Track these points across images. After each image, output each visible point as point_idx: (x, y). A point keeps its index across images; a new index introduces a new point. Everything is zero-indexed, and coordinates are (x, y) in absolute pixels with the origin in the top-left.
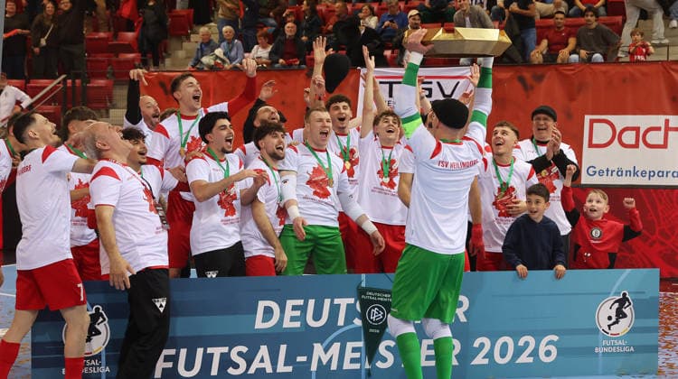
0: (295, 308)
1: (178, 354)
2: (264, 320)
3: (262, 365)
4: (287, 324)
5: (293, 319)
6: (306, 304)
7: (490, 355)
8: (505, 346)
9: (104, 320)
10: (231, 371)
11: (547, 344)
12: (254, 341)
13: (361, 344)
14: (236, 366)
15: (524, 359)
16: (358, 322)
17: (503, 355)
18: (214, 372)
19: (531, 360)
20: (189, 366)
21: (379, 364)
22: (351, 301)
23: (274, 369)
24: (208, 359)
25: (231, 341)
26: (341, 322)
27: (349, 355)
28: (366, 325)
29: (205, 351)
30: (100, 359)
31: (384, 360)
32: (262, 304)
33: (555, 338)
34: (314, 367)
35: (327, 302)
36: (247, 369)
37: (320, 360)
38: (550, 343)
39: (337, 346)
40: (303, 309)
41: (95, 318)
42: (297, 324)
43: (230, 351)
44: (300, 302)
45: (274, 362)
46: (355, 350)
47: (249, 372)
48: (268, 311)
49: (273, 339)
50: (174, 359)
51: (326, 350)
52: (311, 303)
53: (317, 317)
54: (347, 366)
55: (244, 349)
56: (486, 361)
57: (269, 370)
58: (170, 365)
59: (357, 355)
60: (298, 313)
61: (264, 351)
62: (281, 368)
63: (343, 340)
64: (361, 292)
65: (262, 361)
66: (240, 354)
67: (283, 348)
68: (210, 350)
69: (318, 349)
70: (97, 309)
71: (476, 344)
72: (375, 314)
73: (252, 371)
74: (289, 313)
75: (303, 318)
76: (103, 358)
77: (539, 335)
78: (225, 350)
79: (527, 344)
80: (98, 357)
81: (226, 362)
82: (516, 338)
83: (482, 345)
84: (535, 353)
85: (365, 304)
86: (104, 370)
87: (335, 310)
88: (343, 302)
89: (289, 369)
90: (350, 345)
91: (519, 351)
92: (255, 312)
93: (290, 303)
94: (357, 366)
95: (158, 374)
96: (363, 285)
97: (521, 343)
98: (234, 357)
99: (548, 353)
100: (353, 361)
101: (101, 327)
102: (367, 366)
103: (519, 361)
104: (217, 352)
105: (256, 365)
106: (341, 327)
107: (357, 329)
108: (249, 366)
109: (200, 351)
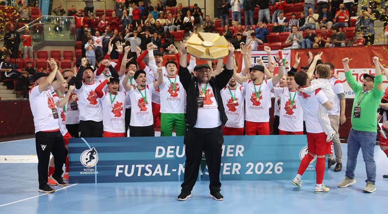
0: (171, 149)
1: (125, 167)
2: (159, 155)
3: (158, 173)
4: (168, 156)
5: (170, 154)
6: (176, 148)
7: (253, 170)
8: (260, 166)
9: (96, 153)
10: (146, 174)
12: (155, 163)
14: (148, 173)
15: (268, 172)
17: (259, 170)
18: (139, 175)
19: (271, 173)
20: (129, 172)
23: (163, 174)
24: (136, 169)
25: (145, 162)
29: (135, 166)
30: (94, 169)
32: (158, 148)
33: (282, 164)
34: (179, 174)
36: (152, 174)
37: (182, 171)
38: (279, 166)
40: (175, 150)
41: (92, 152)
42: (172, 156)
43: (145, 166)
44: (174, 147)
45: (163, 171)
48: (160, 151)
49: (163, 162)
50: (123, 169)
52: (178, 147)
53: (180, 153)
55: (151, 166)
56: (252, 173)
57: (161, 174)
58: (121, 171)
60: (172, 152)
61: (159, 167)
62: (166, 174)
65: (158, 171)
66: (149, 168)
67: (167, 166)
68: (137, 166)
69: (181, 166)
70: (93, 149)
71: (247, 166)
73: (154, 175)
74: (169, 151)
75: (174, 154)
76: (96, 168)
77: (274, 163)
78: (143, 166)
79: (269, 166)
80: (93, 168)
81: (144, 171)
82: (265, 163)
83: (250, 166)
84: (273, 170)
86: (96, 173)
89: (169, 174)
91: (266, 169)
92: (155, 151)
93: (169, 148)
95: (117, 175)
97: (267, 165)
98: (147, 169)
99: (279, 170)
101: (95, 156)
102: (201, 174)
103: (266, 173)
104: (140, 167)
105: (156, 172)
108: (153, 172)
109: (133, 166)
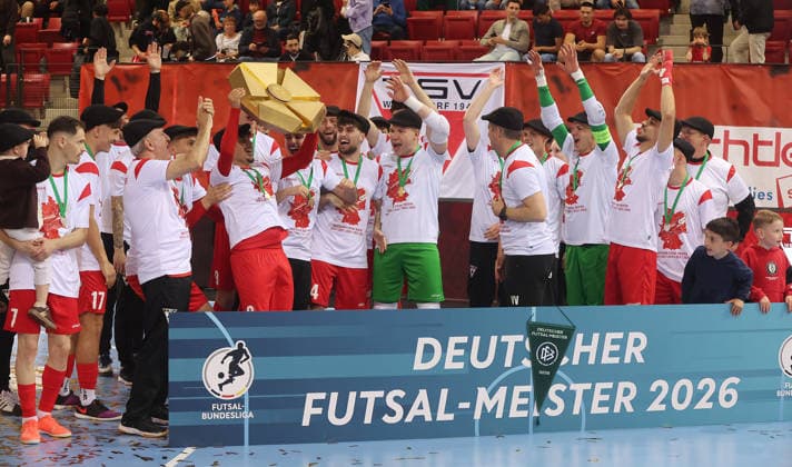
0: (458, 346)
1: (328, 398)
2: (424, 360)
3: (420, 413)
4: (449, 365)
5: (456, 359)
6: (470, 341)
7: (667, 401)
8: (683, 389)
9: (248, 357)
10: (387, 419)
11: (728, 387)
12: (412, 384)
13: (529, 388)
14: (392, 413)
15: (703, 404)
16: (527, 363)
17: (681, 401)
18: (368, 419)
19: (710, 406)
20: (340, 413)
21: (549, 412)
22: (520, 338)
23: (434, 417)
24: (361, 405)
25: (386, 384)
26: (508, 363)
27: (516, 401)
28: (536, 366)
29: (358, 396)
30: (243, 403)
31: (554, 406)
32: (422, 342)
33: (736, 380)
34: (477, 415)
35: (494, 339)
36: (405, 417)
37: (484, 407)
38: (731, 386)
39: (503, 391)
40: (467, 347)
41: (237, 355)
42: (460, 365)
43: (385, 395)
44: (464, 340)
45: (434, 410)
46: (522, 395)
47: (407, 420)
48: (429, 349)
49: (433, 382)
50: (324, 404)
51: (491, 395)
52: (477, 340)
53: (482, 356)
54: (514, 413)
55: (401, 394)
56: (663, 407)
57: (428, 418)
58: (319, 411)
59: (525, 401)
60: (461, 352)
61: (423, 395)
62: (442, 416)
63: (510, 383)
64: (531, 327)
65: (421, 407)
66: (396, 399)
67: (444, 393)
68: (363, 395)
69: (482, 393)
70: (240, 345)
71: (653, 388)
72: (546, 354)
73: (409, 419)
74: (452, 351)
75: (466, 359)
76: (247, 402)
77: (719, 377)
78: (380, 394)
79: (707, 387)
80: (240, 401)
81: (381, 408)
82: (696, 378)
83: (659, 389)
84: (714, 398)
85: (535, 342)
86: (247, 415)
87: (502, 348)
88: (512, 340)
89: (450, 417)
90: (518, 390)
91: (698, 396)
92: (414, 350)
93: (453, 341)
94: (524, 414)
95: (306, 422)
96: (534, 319)
97: (700, 387)
98: (390, 402)
99: (728, 398)
100: (520, 407)
101: (244, 366)
102: (536, 414)
103: (697, 407)
104: (371, 396)
105: (414, 412)
106: (508, 368)
107: (526, 370)
108: (406, 411)
109: (352, 396)
